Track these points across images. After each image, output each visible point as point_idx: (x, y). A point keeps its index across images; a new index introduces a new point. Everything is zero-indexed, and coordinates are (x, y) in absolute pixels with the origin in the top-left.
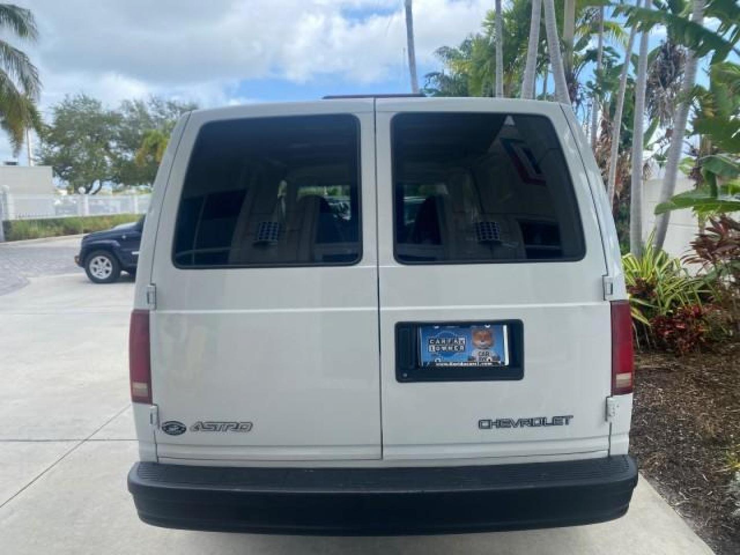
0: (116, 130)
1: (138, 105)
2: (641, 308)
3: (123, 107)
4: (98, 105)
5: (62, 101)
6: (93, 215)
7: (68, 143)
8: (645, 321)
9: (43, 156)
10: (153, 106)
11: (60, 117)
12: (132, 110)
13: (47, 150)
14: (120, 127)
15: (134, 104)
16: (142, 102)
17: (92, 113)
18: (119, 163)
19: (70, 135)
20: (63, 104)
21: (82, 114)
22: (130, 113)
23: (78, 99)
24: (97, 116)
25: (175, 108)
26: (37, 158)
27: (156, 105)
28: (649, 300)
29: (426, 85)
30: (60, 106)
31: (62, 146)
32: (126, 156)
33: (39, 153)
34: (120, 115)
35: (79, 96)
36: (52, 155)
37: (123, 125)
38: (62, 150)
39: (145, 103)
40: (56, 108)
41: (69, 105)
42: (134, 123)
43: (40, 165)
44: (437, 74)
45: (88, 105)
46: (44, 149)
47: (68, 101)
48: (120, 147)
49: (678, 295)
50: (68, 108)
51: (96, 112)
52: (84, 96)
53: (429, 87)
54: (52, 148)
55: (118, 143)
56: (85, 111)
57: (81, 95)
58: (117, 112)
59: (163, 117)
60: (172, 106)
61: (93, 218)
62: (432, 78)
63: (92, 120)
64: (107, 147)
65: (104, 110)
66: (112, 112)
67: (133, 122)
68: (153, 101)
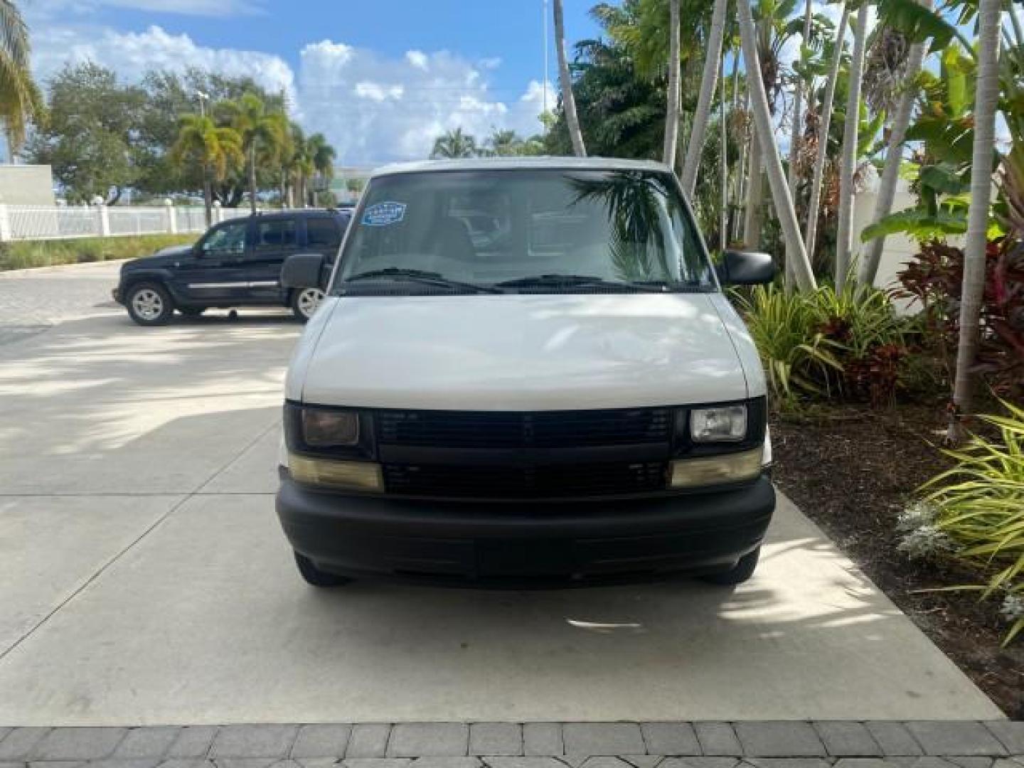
0: (140, 115)
1: (167, 79)
2: (834, 350)
3: (146, 80)
4: (112, 79)
5: (60, 71)
6: (116, 234)
7: (71, 132)
8: (838, 366)
9: (35, 150)
10: (191, 80)
11: (58, 95)
12: (160, 86)
13: (41, 141)
14: (143, 109)
15: (162, 77)
16: (174, 76)
17: (104, 89)
18: (146, 161)
19: (72, 120)
20: (61, 76)
21: (89, 91)
22: (157, 90)
23: (83, 69)
24: (110, 94)
25: (222, 83)
26: (27, 153)
27: (194, 78)
28: (843, 342)
29: (577, 58)
30: (58, 80)
31: (62, 136)
32: (154, 152)
33: (30, 146)
34: (143, 92)
35: (83, 64)
36: (47, 149)
37: (147, 107)
38: (63, 144)
39: (178, 76)
40: (53, 82)
41: (69, 77)
42: (164, 104)
43: (32, 163)
44: (592, 43)
45: (96, 78)
46: (36, 140)
47: (68, 72)
48: (145, 139)
49: (879, 336)
50: (68, 81)
51: (108, 87)
52: (91, 64)
53: (581, 61)
54: (48, 139)
55: (141, 132)
56: (94, 87)
57: (87, 62)
58: (139, 88)
59: (207, 96)
60: (215, 80)
61: (116, 239)
62: (585, 49)
63: (104, 99)
64: (127, 139)
65: (120, 85)
66: (133, 89)
67: (162, 103)
68: (190, 73)
